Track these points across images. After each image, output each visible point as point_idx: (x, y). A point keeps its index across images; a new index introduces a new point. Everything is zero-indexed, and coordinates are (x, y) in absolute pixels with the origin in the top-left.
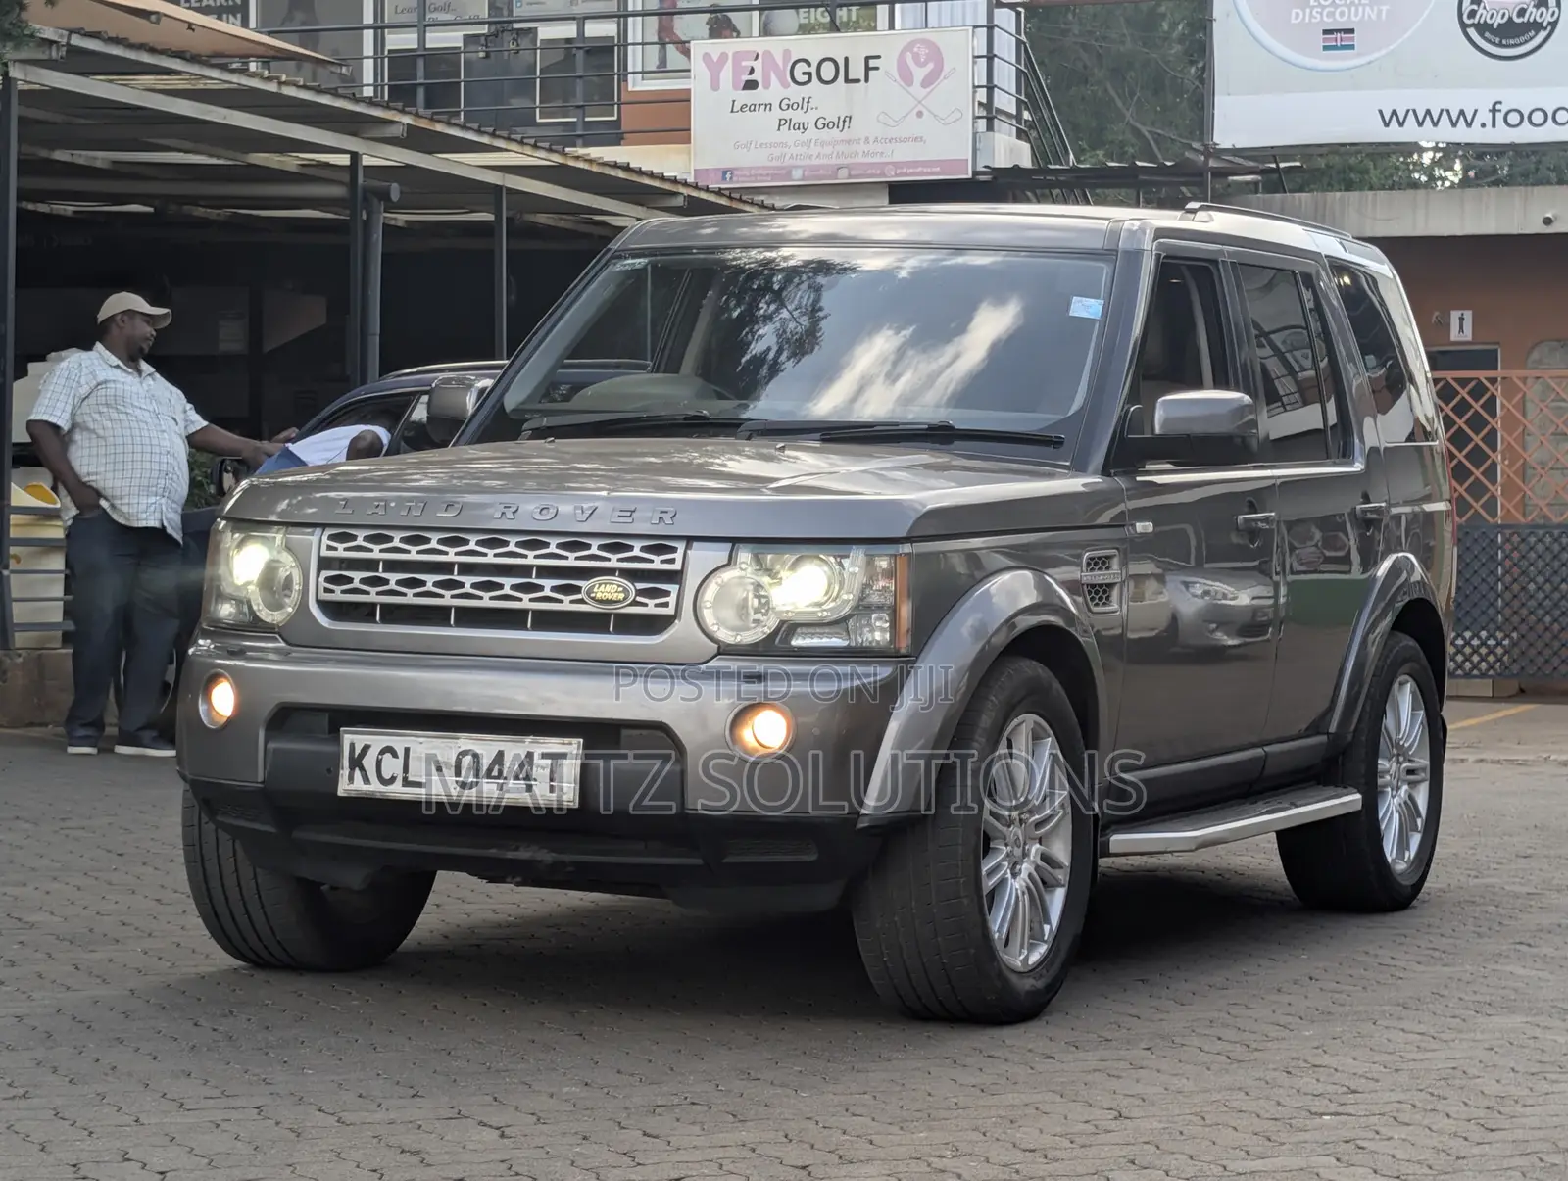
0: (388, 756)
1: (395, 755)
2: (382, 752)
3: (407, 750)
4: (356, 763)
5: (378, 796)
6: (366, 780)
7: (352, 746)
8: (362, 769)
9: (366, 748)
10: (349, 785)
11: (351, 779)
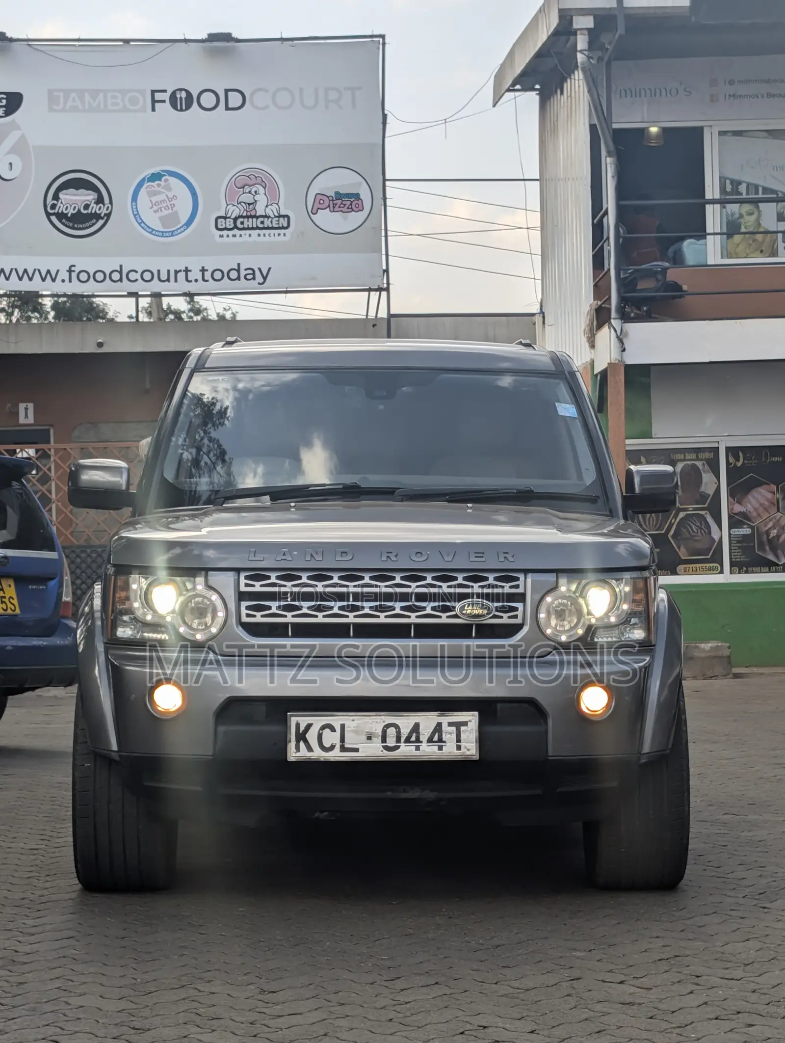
0: (327, 732)
1: (333, 729)
2: (323, 728)
3: (343, 727)
4: (301, 737)
5: (322, 759)
6: (310, 749)
7: (298, 725)
8: (306, 742)
9: (309, 726)
10: (296, 753)
11: (298, 749)
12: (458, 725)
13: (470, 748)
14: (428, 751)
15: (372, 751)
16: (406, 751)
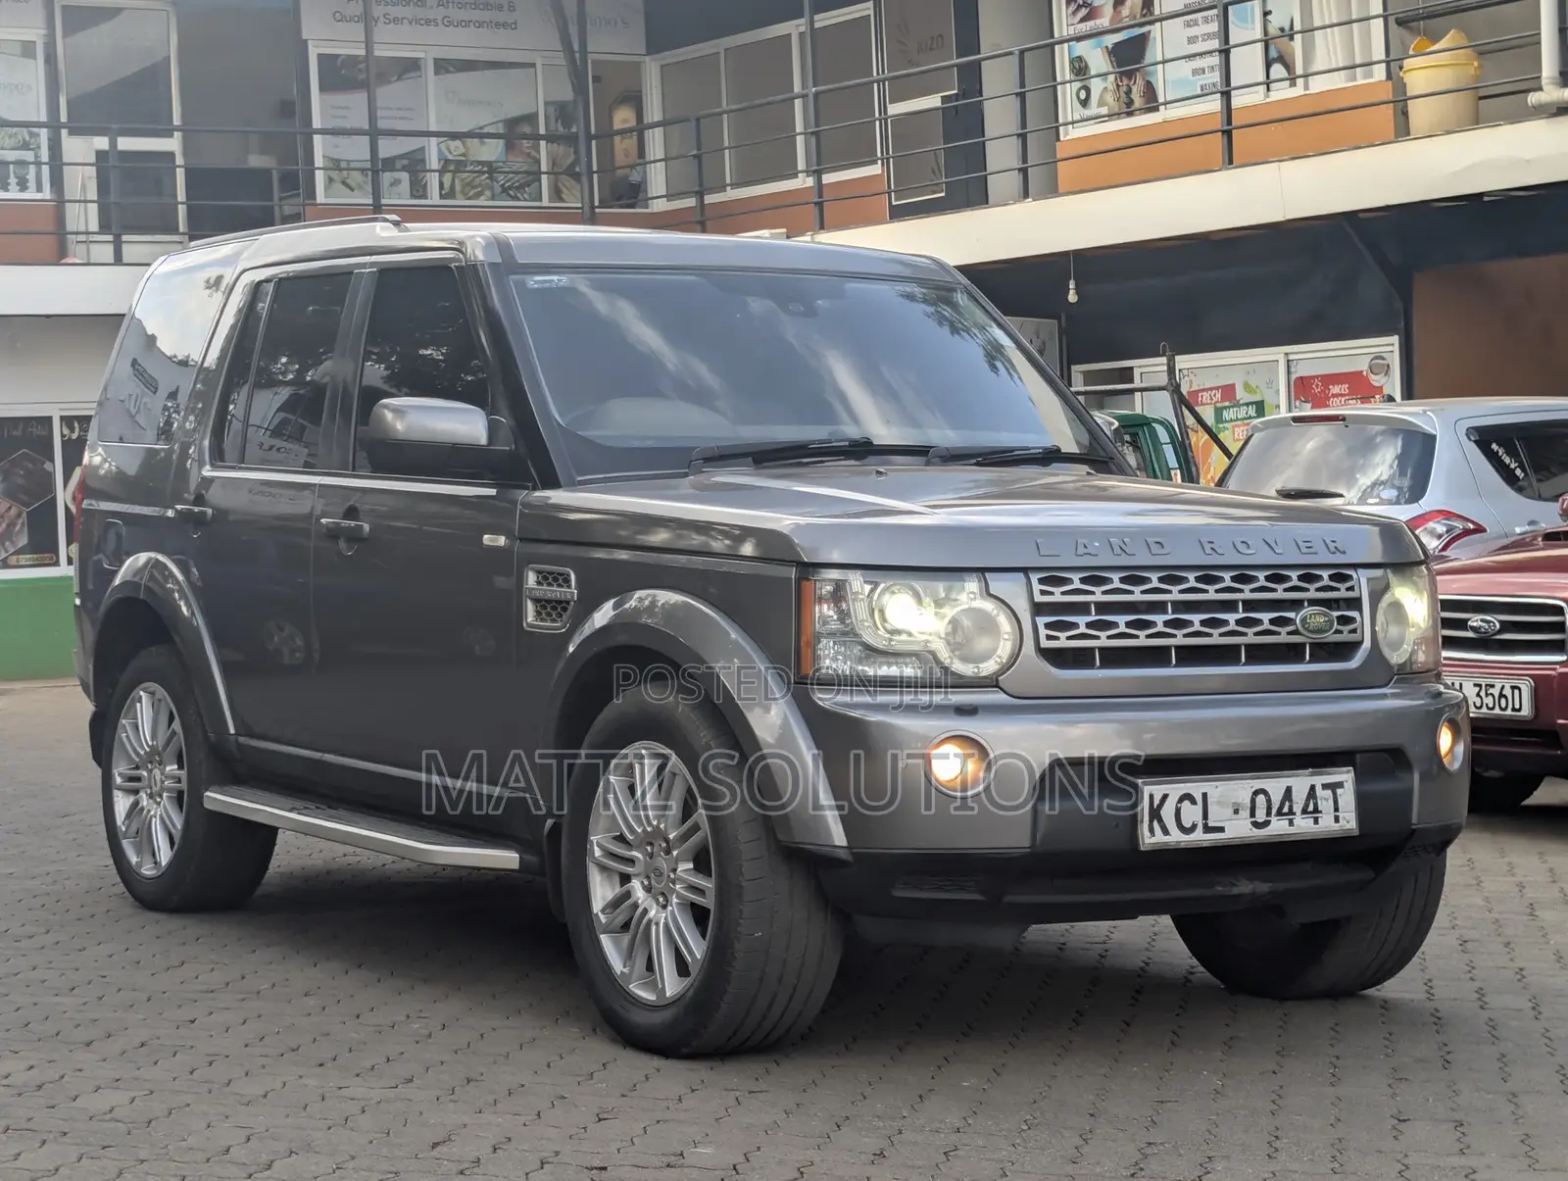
0: (1186, 803)
1: (1193, 802)
2: (1181, 800)
3: (1205, 795)
4: (1155, 814)
5: (1183, 845)
6: (1166, 832)
7: (1151, 797)
8: (1160, 821)
9: (1165, 797)
10: (1150, 838)
11: (1152, 831)
12: (1333, 787)
13: (1349, 822)
14: (1304, 826)
15: (1239, 830)
16: (1278, 827)
